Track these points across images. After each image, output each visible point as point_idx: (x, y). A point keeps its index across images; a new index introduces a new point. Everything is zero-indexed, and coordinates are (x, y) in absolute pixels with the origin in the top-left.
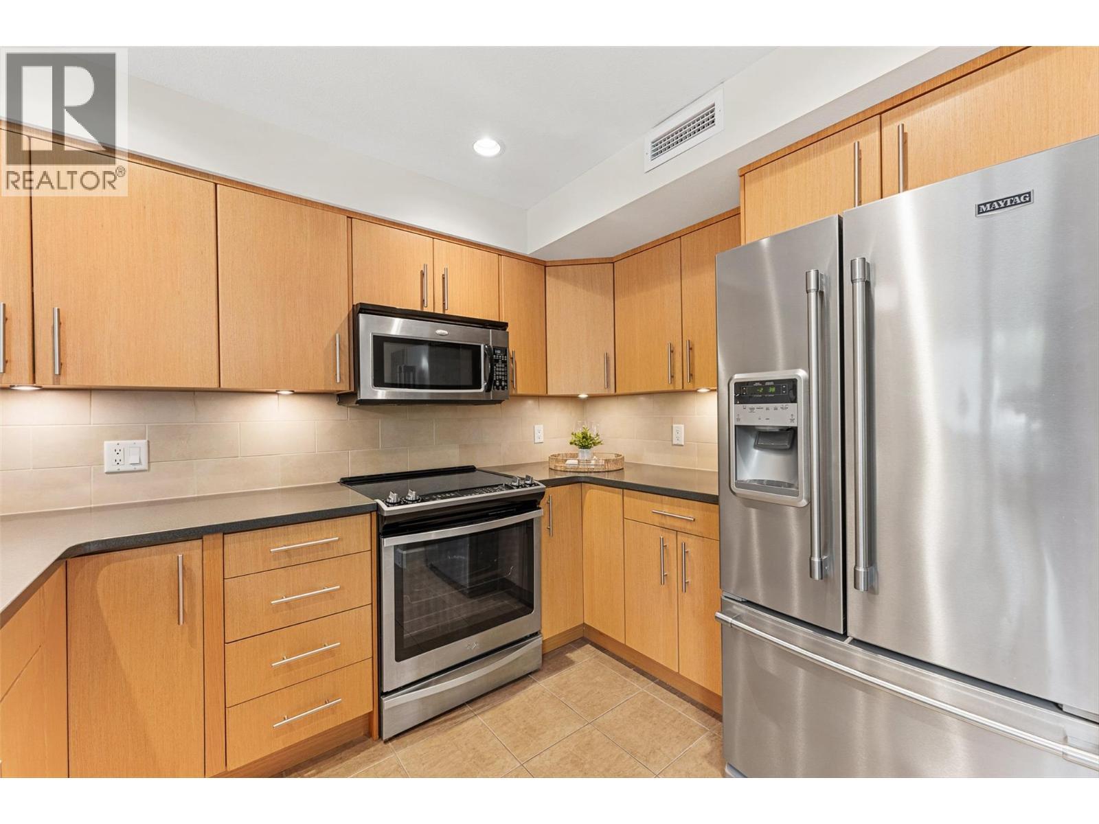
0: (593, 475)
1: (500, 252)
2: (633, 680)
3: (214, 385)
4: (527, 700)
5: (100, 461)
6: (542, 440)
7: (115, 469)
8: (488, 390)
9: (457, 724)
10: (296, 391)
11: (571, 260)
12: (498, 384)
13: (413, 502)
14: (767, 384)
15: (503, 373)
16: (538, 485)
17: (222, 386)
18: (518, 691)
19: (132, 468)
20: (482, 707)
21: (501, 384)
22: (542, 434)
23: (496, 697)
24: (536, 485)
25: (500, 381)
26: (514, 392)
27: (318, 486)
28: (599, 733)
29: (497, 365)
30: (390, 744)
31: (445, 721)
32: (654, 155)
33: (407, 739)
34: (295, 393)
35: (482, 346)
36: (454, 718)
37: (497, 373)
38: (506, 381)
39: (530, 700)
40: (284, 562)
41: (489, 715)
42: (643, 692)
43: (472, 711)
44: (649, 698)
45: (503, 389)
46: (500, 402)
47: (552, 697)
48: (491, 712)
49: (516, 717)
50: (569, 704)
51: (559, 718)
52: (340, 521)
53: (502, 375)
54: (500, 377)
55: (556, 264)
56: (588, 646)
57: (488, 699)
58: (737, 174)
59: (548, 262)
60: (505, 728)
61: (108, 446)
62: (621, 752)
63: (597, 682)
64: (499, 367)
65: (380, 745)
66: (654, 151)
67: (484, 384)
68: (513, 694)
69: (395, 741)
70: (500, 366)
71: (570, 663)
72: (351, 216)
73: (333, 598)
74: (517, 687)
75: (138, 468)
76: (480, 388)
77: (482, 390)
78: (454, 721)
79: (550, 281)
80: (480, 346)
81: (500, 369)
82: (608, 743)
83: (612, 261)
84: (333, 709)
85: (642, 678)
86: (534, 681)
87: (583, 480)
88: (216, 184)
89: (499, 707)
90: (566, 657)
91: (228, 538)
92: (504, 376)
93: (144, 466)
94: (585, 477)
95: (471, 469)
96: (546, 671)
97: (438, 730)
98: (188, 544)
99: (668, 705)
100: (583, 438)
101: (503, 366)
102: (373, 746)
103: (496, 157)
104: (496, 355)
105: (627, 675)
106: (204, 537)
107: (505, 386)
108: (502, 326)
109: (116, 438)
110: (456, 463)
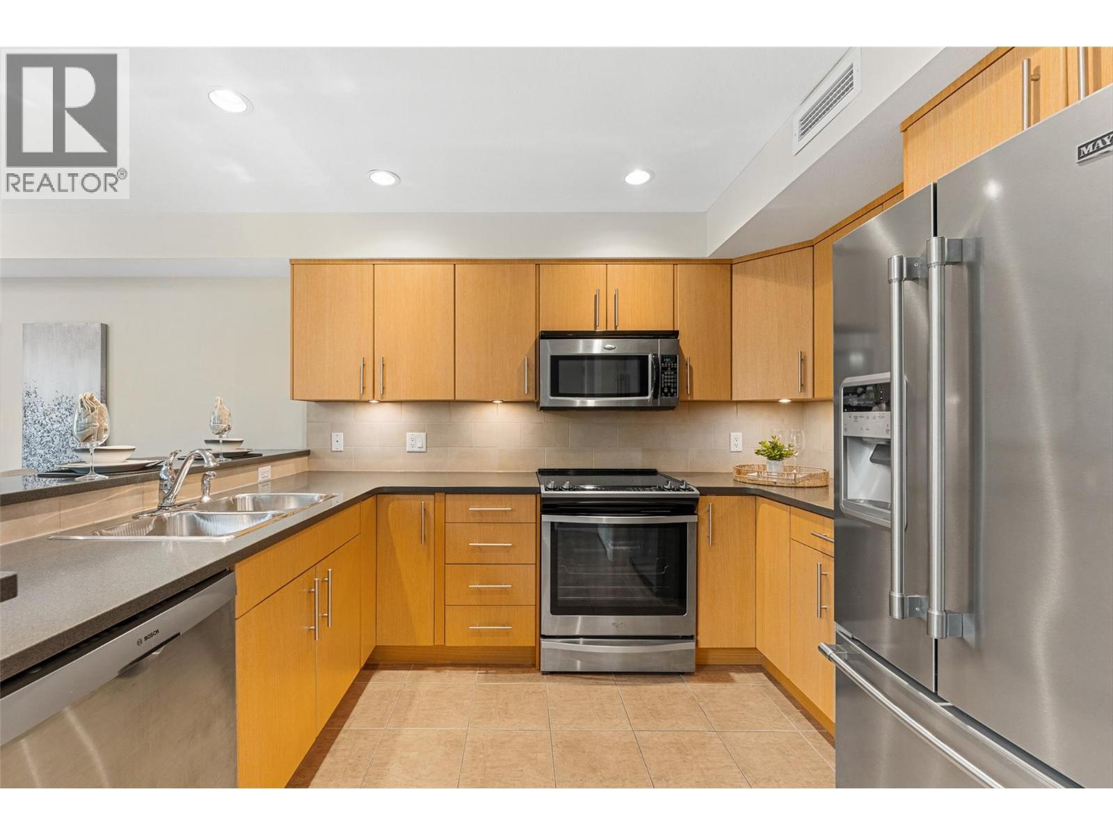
0: (766, 489)
1: (675, 262)
2: (793, 719)
3: (452, 398)
4: (666, 692)
5: (405, 444)
6: (740, 448)
7: (411, 450)
8: (655, 396)
9: (597, 684)
10: (505, 400)
11: (762, 252)
12: (666, 390)
13: (566, 489)
14: (868, 388)
15: (672, 380)
16: (693, 490)
17: (456, 399)
18: (663, 682)
19: (418, 450)
20: (626, 681)
21: (669, 391)
22: (740, 442)
23: (639, 679)
24: (690, 490)
25: (669, 388)
26: (689, 399)
27: (522, 473)
28: (720, 742)
29: (666, 373)
30: (545, 676)
31: (591, 679)
32: (803, 134)
33: (558, 678)
34: (504, 402)
35: (650, 357)
36: (598, 679)
37: (666, 381)
38: (675, 388)
39: (669, 692)
40: (478, 519)
41: (627, 688)
42: (798, 733)
43: (615, 681)
44: (800, 741)
45: (672, 395)
46: (672, 408)
47: (693, 699)
48: (630, 687)
49: (649, 699)
50: (706, 710)
51: (687, 715)
52: (513, 497)
53: (671, 383)
54: (669, 384)
55: (744, 260)
56: (762, 674)
57: (632, 678)
58: (899, 129)
59: (735, 259)
60: (634, 702)
61: (409, 435)
62: (732, 764)
63: (748, 705)
64: (668, 375)
65: (539, 674)
66: (803, 129)
67: (650, 392)
68: (657, 682)
69: (549, 676)
70: (669, 373)
71: (731, 680)
72: (538, 263)
73: (508, 552)
74: (663, 679)
75: (422, 450)
76: (647, 395)
77: (649, 397)
78: (597, 681)
79: (736, 279)
80: (647, 356)
81: (669, 377)
82: (723, 752)
83: (811, 245)
84: (507, 632)
85: (806, 722)
86: (683, 681)
87: (754, 492)
88: (455, 265)
89: (638, 687)
90: (729, 675)
91: (448, 496)
92: (674, 383)
93: (424, 450)
94: (756, 489)
95: (653, 472)
96: (700, 678)
97: (582, 682)
98: (428, 496)
99: (820, 755)
100: (773, 448)
101: (672, 373)
102: (535, 672)
103: (648, 182)
104: (664, 363)
105: (788, 713)
106: (436, 494)
107: (674, 392)
108: (674, 334)
109: (412, 431)
110: (638, 465)
